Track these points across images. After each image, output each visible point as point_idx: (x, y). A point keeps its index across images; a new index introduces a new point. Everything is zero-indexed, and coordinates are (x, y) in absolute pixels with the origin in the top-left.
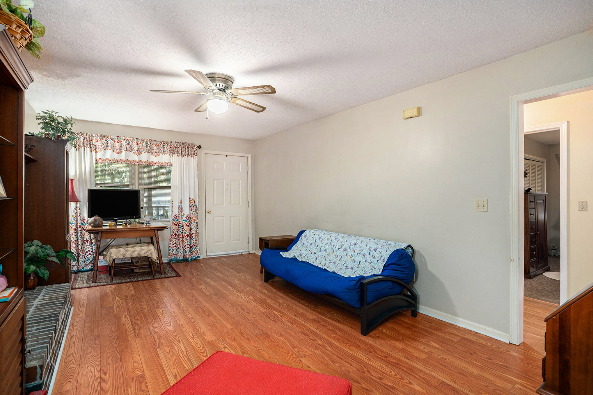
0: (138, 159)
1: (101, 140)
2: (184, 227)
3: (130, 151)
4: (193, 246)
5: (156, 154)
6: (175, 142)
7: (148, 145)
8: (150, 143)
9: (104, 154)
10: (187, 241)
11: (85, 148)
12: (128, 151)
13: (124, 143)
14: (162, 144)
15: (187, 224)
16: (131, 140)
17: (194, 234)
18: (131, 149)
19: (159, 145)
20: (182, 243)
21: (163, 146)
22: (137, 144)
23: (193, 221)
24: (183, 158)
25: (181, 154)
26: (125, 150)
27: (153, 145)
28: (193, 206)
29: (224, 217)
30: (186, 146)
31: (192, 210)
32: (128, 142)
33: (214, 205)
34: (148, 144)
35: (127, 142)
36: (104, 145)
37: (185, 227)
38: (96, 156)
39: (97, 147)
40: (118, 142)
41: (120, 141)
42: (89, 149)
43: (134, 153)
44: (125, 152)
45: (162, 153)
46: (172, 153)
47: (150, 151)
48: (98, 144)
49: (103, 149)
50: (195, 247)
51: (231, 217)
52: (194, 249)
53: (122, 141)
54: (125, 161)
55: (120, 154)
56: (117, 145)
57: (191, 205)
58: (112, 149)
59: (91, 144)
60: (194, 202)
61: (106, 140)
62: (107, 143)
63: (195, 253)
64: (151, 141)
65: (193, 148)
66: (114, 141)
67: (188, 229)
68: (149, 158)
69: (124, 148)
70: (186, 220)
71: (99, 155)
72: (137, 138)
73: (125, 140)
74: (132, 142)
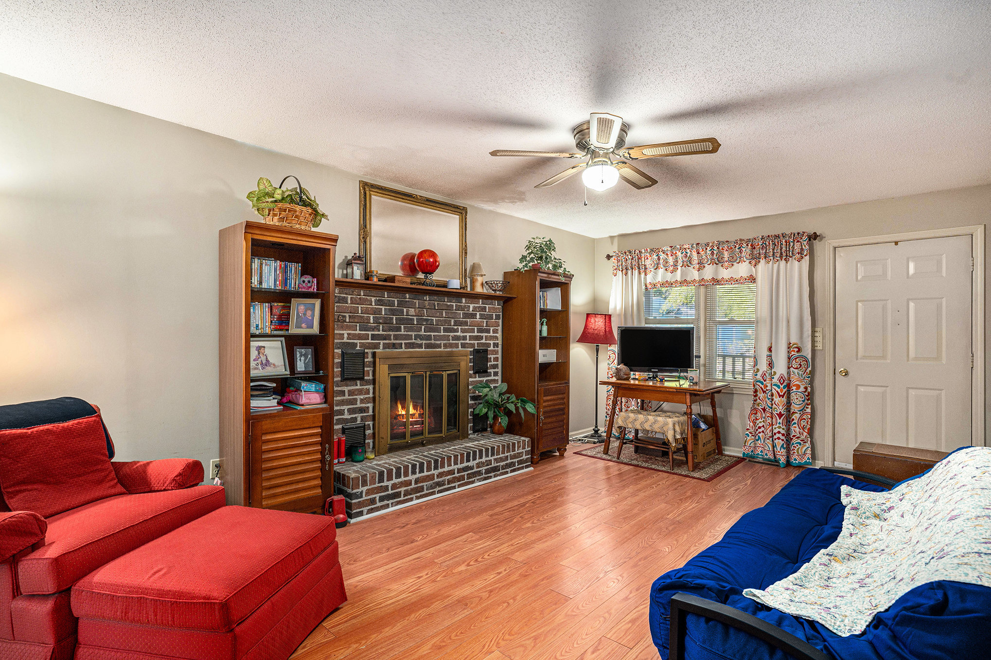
0: (699, 277)
1: (651, 256)
2: (774, 397)
3: (689, 266)
4: (794, 438)
5: (726, 264)
6: (761, 237)
7: (715, 252)
8: (718, 248)
9: (654, 277)
10: (778, 425)
11: (634, 270)
12: (685, 267)
13: (679, 254)
14: (738, 245)
15: (779, 391)
16: (689, 249)
17: (796, 415)
18: (690, 263)
19: (733, 247)
20: (771, 428)
21: (740, 248)
22: (698, 253)
23: (794, 388)
24: (776, 266)
25: (772, 258)
26: (681, 265)
27: (723, 249)
28: (796, 359)
29: (887, 387)
30: (784, 241)
31: (792, 366)
32: (685, 253)
33: (857, 359)
34: (714, 250)
35: (683, 252)
36: (655, 262)
37: (776, 398)
38: (645, 279)
39: (647, 267)
40: (672, 255)
41: (674, 253)
42: (637, 271)
43: (694, 267)
44: (681, 269)
45: (738, 261)
46: (755, 259)
47: (718, 261)
48: (648, 263)
49: (652, 270)
50: (799, 441)
51: (910, 391)
52: (795, 445)
53: (677, 252)
54: (680, 283)
55: (675, 272)
56: (671, 260)
57: (792, 356)
58: (665, 267)
59: (640, 264)
60: (797, 350)
61: (658, 255)
62: (659, 259)
63: (798, 452)
64: (719, 243)
65: (798, 242)
66: (667, 254)
67: (781, 402)
68: (716, 272)
69: (680, 263)
70: (779, 384)
71: (649, 278)
72: (698, 244)
73: (681, 251)
74: (690, 251)
